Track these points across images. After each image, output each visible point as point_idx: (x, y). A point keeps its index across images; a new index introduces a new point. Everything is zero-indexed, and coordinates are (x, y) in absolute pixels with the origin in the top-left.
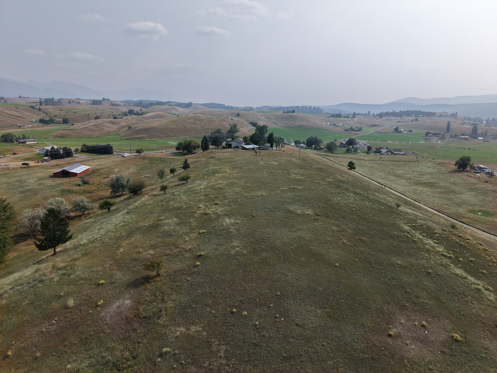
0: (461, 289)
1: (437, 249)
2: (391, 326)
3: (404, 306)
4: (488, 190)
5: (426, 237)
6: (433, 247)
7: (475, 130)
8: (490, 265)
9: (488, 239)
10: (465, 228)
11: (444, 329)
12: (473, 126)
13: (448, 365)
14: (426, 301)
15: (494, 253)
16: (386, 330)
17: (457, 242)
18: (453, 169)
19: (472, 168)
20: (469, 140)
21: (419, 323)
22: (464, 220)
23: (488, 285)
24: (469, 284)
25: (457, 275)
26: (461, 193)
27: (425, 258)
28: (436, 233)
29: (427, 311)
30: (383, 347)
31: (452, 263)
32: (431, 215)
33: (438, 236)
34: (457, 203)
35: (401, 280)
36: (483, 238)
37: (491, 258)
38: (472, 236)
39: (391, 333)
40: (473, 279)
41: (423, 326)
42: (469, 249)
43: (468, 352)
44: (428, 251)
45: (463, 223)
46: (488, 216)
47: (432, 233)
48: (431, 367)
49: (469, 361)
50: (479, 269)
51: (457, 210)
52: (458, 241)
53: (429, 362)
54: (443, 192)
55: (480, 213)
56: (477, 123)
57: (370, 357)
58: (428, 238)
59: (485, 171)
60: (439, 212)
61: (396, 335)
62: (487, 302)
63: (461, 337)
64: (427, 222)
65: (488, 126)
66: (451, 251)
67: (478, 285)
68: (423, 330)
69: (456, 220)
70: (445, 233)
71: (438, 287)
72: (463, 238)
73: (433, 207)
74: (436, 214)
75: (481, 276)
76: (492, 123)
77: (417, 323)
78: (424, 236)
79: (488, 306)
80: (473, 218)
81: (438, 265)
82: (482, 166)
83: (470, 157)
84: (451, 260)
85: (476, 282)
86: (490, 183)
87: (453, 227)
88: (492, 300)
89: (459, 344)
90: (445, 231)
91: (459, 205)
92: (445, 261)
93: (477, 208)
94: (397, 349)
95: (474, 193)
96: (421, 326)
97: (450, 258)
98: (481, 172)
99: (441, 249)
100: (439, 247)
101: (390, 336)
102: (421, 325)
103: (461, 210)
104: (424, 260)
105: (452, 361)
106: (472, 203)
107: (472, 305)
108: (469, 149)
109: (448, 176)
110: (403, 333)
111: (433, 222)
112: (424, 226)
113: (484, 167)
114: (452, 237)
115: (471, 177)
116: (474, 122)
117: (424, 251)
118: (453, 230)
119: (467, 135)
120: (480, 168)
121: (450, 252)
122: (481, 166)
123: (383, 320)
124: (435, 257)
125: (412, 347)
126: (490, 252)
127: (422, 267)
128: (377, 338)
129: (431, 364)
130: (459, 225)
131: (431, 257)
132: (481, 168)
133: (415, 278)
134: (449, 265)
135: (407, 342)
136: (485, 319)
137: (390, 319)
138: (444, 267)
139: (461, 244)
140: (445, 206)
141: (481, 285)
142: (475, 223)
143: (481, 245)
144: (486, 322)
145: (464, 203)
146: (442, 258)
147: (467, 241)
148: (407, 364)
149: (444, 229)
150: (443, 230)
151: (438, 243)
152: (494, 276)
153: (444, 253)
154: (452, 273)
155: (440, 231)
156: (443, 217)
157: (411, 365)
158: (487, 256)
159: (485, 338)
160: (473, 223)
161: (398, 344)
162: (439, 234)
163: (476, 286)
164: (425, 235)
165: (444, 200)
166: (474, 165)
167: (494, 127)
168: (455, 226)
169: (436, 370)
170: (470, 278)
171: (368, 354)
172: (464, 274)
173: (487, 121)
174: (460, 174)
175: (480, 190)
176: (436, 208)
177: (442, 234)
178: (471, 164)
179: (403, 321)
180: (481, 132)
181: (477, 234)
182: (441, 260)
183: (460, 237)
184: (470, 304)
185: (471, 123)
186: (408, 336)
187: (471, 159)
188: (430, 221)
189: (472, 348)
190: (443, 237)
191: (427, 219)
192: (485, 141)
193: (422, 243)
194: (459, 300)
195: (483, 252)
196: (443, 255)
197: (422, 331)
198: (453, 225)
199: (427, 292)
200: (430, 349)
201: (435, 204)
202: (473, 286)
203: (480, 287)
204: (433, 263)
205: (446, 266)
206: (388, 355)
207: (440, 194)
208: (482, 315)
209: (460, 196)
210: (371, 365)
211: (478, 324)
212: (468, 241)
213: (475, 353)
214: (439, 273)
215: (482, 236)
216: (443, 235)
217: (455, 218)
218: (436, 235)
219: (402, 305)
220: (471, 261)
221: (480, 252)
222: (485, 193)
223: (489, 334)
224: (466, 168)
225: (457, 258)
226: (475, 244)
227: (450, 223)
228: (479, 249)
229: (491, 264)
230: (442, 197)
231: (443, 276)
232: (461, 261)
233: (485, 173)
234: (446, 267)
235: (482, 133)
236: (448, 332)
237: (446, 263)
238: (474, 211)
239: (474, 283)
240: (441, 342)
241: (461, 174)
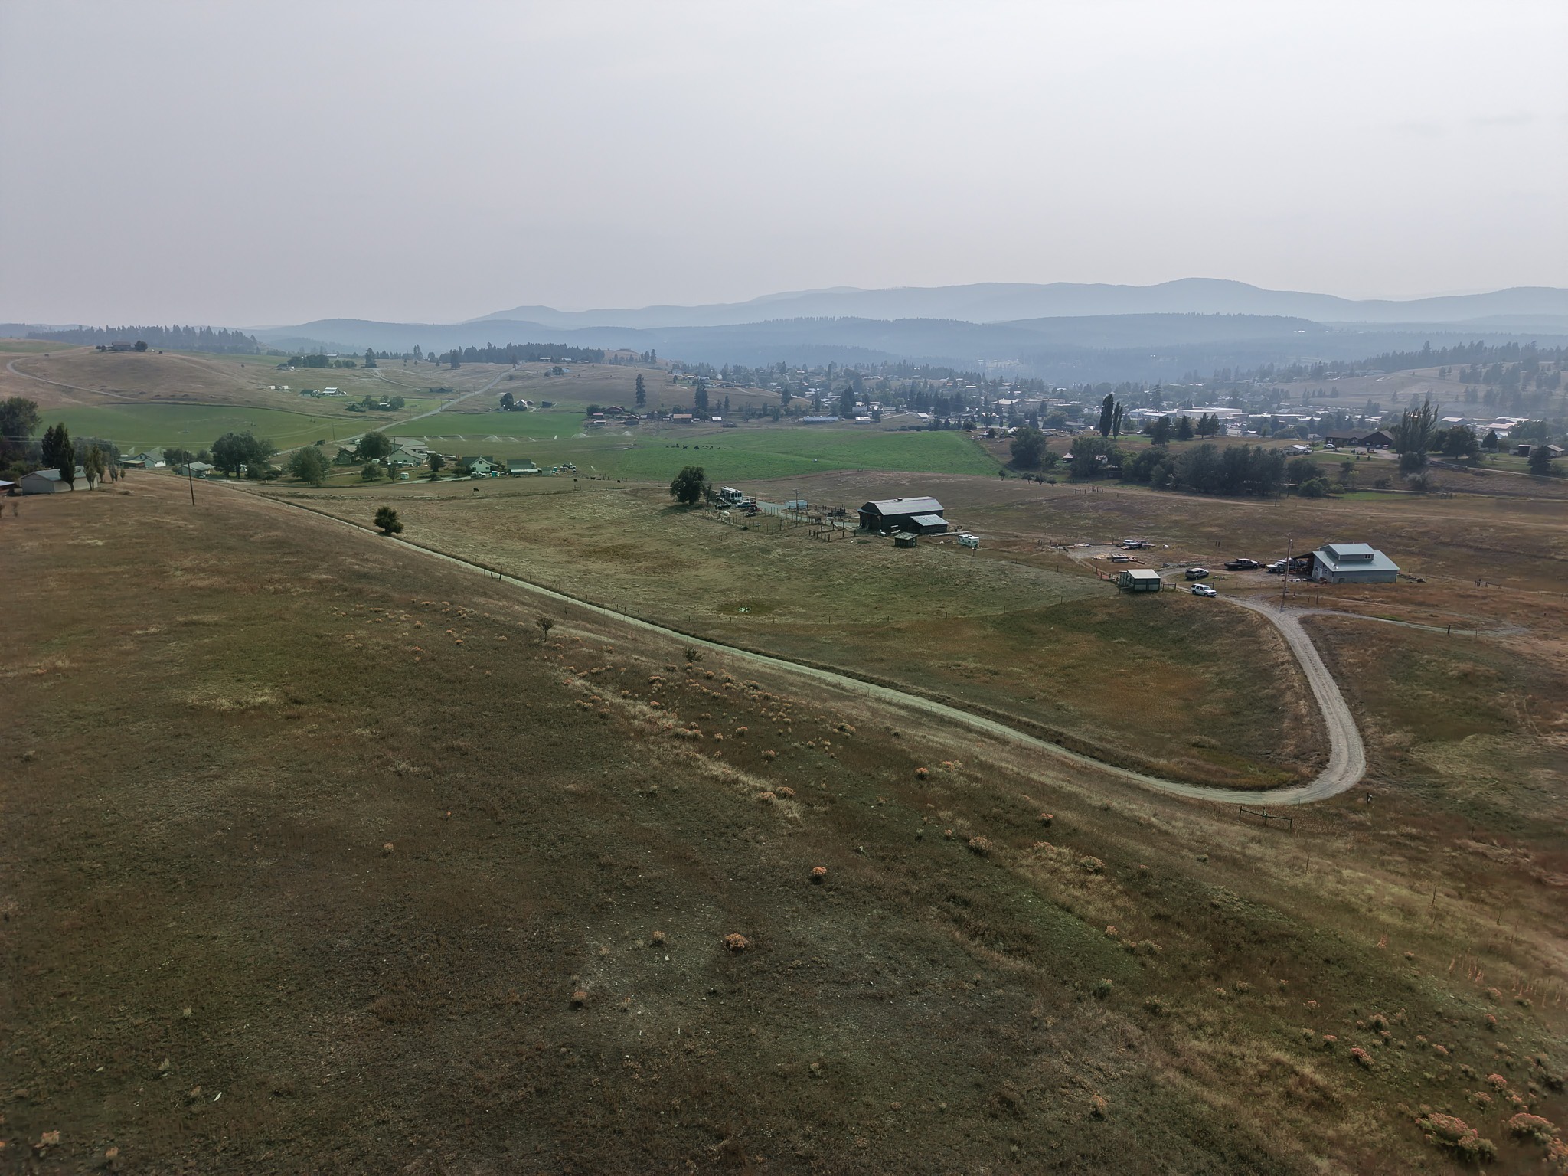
0: (730, 813)
1: (662, 723)
2: (575, 977)
3: (602, 906)
4: (750, 548)
5: (631, 698)
6: (650, 722)
7: (701, 397)
8: (780, 734)
9: (768, 670)
10: (717, 653)
11: (707, 931)
12: (696, 387)
13: (727, 1023)
14: (656, 872)
15: (785, 702)
16: (564, 994)
17: (704, 694)
18: (669, 505)
19: (711, 496)
20: (693, 425)
21: (646, 940)
22: (711, 633)
23: (784, 784)
24: (744, 794)
25: (715, 779)
26: (695, 565)
27: (637, 755)
28: (654, 681)
29: (660, 898)
30: (563, 1046)
31: (700, 751)
32: (634, 636)
33: (659, 689)
34: (690, 593)
35: (584, 837)
36: (757, 671)
37: (781, 716)
38: (735, 670)
39: (579, 995)
40: (751, 778)
41: (658, 943)
42: (732, 704)
43: (766, 968)
44: (641, 734)
45: (710, 640)
46: (760, 613)
47: (644, 685)
48: (691, 1045)
49: (772, 990)
50: (759, 751)
51: (693, 611)
52: (705, 690)
53: (685, 1033)
54: (655, 568)
55: (743, 610)
56: (704, 378)
57: (532, 1090)
58: (635, 699)
59: (739, 501)
60: (652, 623)
61: (592, 996)
62: (786, 828)
63: (746, 937)
64: (627, 657)
65: (728, 385)
66: (695, 720)
67: (763, 790)
68: (659, 955)
69: (693, 636)
70: (675, 676)
71: (678, 824)
72: (717, 680)
73: (636, 614)
74: (645, 630)
75: (766, 767)
76: (734, 377)
77: (640, 943)
78: (625, 697)
79: (790, 835)
80: (730, 624)
81: (669, 766)
82: (730, 489)
83: (701, 469)
84: (697, 744)
85: (758, 785)
86: (754, 531)
87: (691, 656)
88: (795, 818)
89: (743, 956)
90: (673, 670)
91: (695, 596)
92: (686, 749)
93: (735, 598)
94: (601, 1035)
95: (723, 560)
96: (651, 946)
97: (694, 739)
98: (730, 506)
99: (670, 722)
100: (664, 717)
101: (577, 1005)
102: (650, 942)
103: (703, 610)
104: (634, 763)
105: (734, 1008)
106: (724, 587)
107: (758, 845)
108: (697, 448)
109: (659, 524)
110: (611, 982)
111: (642, 654)
112: (624, 669)
113: (734, 491)
114: (691, 683)
115: (711, 519)
116: (697, 376)
117: (630, 738)
118: (690, 664)
119: (687, 411)
120: (728, 496)
121: (693, 723)
122: (727, 489)
123: (552, 968)
124: (660, 747)
125: (639, 1012)
126: (776, 701)
127: (631, 782)
128: (544, 1028)
129: (690, 1036)
130: (705, 648)
131: (649, 749)
132: (728, 494)
133: (618, 820)
134: (696, 759)
135: (624, 1004)
136: (787, 871)
137: (569, 958)
138: (683, 767)
139: (714, 697)
140: (665, 605)
141: (769, 789)
142: (736, 635)
143: (756, 687)
144: (791, 877)
145: (706, 591)
146: (677, 743)
147: (724, 685)
148: (632, 1064)
149: (670, 665)
150: (668, 669)
151: (662, 708)
152: (790, 758)
153: (679, 730)
154: (705, 778)
155: (662, 675)
156: (664, 636)
157: (643, 1063)
158: (771, 714)
159: (794, 918)
160: (732, 638)
161: (602, 1021)
162: (660, 682)
163: (760, 795)
164: (627, 692)
165: (660, 589)
166: (713, 489)
167: (740, 389)
168: (695, 653)
169: (703, 1047)
170: (743, 778)
171: (525, 1085)
172: (730, 772)
173: (724, 373)
174: (686, 516)
175: (736, 551)
176: (644, 615)
177: (669, 680)
178: (707, 486)
179: (604, 951)
180: (716, 402)
181: (744, 664)
182: (675, 751)
183: (709, 678)
184: (752, 843)
185: (690, 378)
186: (625, 985)
187: (706, 474)
188: (635, 651)
189: (772, 955)
190: (672, 687)
191: (627, 649)
192: (727, 426)
193: (623, 716)
194: (729, 842)
195: (763, 707)
196: (677, 736)
197: (657, 958)
198: (689, 652)
199: (654, 848)
200: (682, 999)
201: (640, 604)
202: (755, 796)
203: (767, 795)
204: (657, 763)
205: (687, 764)
206: (580, 1062)
207: (648, 574)
208: (782, 862)
209: (694, 572)
210: (538, 1115)
211: (775, 891)
212: (728, 684)
213: (781, 964)
214: (675, 788)
215: (756, 666)
216: (671, 684)
217: (693, 633)
218: (655, 687)
219: (597, 906)
220: (742, 734)
221: (757, 707)
222: (746, 556)
223: (801, 906)
224: (697, 498)
225: (709, 734)
226: (743, 690)
227: (681, 647)
228: (754, 700)
229: (781, 731)
230: (655, 581)
231: (685, 793)
232: (719, 740)
233: (739, 506)
234: (688, 766)
235: (719, 405)
236: (715, 935)
237: (687, 755)
238: (731, 605)
239: (755, 789)
240: (705, 968)
241: (689, 516)
